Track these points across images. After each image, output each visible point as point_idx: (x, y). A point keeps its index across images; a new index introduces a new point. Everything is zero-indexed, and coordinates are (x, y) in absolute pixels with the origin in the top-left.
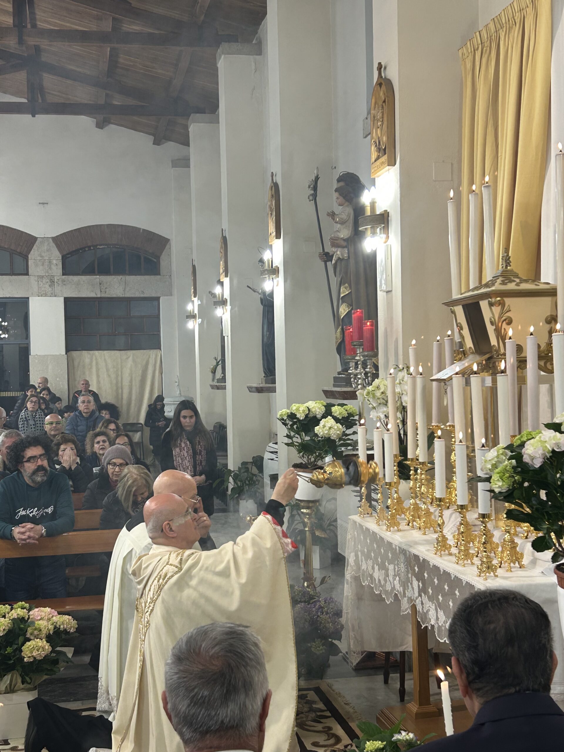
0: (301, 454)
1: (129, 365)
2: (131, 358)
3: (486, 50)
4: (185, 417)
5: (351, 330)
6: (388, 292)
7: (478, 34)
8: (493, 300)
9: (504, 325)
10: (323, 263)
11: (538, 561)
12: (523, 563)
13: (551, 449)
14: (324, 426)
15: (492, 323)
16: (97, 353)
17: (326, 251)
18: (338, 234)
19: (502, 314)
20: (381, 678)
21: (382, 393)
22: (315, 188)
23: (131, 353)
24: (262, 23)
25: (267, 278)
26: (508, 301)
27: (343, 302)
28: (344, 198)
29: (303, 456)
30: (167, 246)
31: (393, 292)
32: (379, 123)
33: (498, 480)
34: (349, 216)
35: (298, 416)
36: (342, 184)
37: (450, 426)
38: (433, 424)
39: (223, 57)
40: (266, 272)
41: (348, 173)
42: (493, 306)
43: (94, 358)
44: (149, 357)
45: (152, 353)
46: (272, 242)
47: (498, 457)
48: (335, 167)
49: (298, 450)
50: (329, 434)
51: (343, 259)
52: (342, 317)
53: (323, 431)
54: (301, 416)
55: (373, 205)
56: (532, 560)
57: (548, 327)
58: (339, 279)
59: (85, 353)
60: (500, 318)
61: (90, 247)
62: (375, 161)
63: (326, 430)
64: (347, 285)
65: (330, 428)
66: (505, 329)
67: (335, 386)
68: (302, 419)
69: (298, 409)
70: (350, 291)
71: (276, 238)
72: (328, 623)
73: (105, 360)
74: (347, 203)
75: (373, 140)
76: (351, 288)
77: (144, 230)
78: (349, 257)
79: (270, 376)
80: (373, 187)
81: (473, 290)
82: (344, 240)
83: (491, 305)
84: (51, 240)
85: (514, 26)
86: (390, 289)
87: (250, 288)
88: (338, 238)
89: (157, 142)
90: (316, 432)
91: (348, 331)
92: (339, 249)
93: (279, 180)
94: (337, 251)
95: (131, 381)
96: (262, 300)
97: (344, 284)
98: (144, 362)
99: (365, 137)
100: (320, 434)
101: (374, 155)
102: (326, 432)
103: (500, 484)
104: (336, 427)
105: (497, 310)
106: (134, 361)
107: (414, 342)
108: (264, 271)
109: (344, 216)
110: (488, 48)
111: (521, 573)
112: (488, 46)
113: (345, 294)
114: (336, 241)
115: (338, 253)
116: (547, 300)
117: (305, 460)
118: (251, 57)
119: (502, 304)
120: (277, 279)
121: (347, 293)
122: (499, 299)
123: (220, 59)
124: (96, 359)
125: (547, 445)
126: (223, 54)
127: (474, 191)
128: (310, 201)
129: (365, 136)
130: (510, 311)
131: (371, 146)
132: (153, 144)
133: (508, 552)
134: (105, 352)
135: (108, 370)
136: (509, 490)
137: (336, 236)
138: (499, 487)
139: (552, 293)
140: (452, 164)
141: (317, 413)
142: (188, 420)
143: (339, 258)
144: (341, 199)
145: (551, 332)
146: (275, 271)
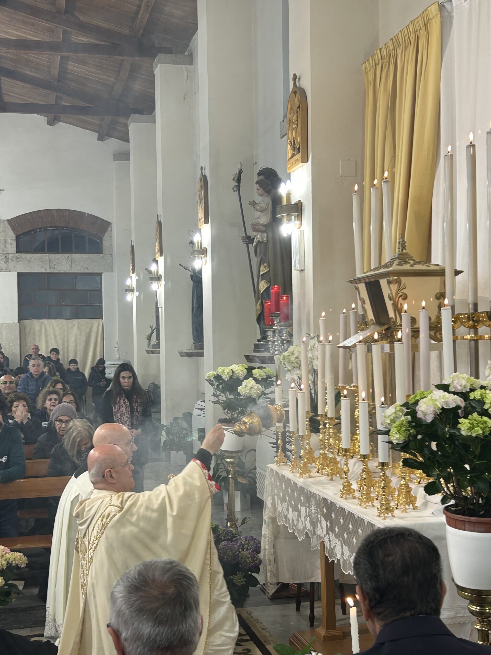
0: (226, 410)
1: (74, 333)
2: (76, 325)
3: (386, 65)
4: (124, 378)
5: (269, 303)
6: (302, 271)
7: (378, 51)
8: (391, 279)
9: (401, 300)
10: (245, 245)
11: (429, 503)
12: (416, 505)
13: (440, 407)
14: (246, 386)
15: (390, 299)
16: (46, 321)
17: (248, 235)
18: (259, 220)
19: (399, 290)
20: (294, 606)
21: (296, 358)
22: (239, 181)
23: (75, 322)
24: (193, 38)
25: (197, 258)
26: (404, 280)
27: (262, 279)
28: (264, 189)
29: (227, 412)
30: (109, 229)
31: (306, 270)
32: (294, 126)
33: (396, 433)
34: (268, 204)
35: (224, 377)
36: (262, 177)
37: (354, 386)
38: (339, 385)
39: (159, 65)
40: (196, 253)
41: (267, 168)
42: (391, 284)
43: (43, 326)
44: (92, 325)
45: (95, 322)
46: (201, 226)
47: (395, 413)
48: (256, 163)
49: (223, 408)
50: (250, 394)
51: (263, 242)
52: (261, 292)
53: (245, 390)
54: (226, 377)
55: (289, 196)
56: (424, 502)
57: (437, 302)
58: (259, 260)
59: (35, 321)
60: (397, 294)
61: (40, 229)
62: (291, 158)
63: (247, 390)
64: (266, 264)
65: (251, 388)
66: (401, 304)
67: (255, 351)
68: (227, 380)
69: (223, 372)
70: (268, 270)
71: (205, 223)
72: (248, 558)
73: (53, 327)
74: (266, 194)
75: (289, 140)
76: (269, 267)
77: (88, 214)
78: (267, 240)
79: (199, 342)
80: (289, 181)
81: (374, 270)
82: (264, 226)
83: (389, 283)
84: (6, 222)
85: (410, 45)
86: (303, 269)
87: (182, 266)
88: (257, 224)
89: (101, 138)
90: (239, 391)
91: (267, 304)
92: (259, 233)
93: (207, 172)
94: (257, 235)
95: (76, 347)
96: (192, 277)
97: (263, 264)
98: (88, 331)
99: (282, 138)
100: (242, 393)
101: (290, 153)
102: (248, 391)
103: (398, 436)
104: (256, 387)
105: (394, 287)
106: (79, 328)
107: (323, 314)
108: (194, 251)
109: (263, 205)
110: (387, 64)
111: (415, 513)
112: (387, 62)
113: (264, 272)
114: (256, 227)
115: (259, 236)
116: (437, 280)
117: (229, 415)
118: (183, 66)
119: (398, 282)
120: (206, 258)
121: (266, 271)
122: (396, 278)
123: (157, 66)
124: (45, 327)
125: (437, 403)
126: (159, 63)
127: (375, 185)
128: (234, 191)
129: (281, 136)
130: (405, 288)
131: (287, 144)
132: (98, 140)
133: (404, 496)
134: (54, 320)
135: (55, 337)
136: (405, 442)
137: (257, 222)
138: (397, 439)
139: (441, 273)
140: (356, 162)
141: (240, 375)
142: (126, 380)
143: (259, 241)
144: (261, 190)
145: (440, 307)
146: (203, 252)
